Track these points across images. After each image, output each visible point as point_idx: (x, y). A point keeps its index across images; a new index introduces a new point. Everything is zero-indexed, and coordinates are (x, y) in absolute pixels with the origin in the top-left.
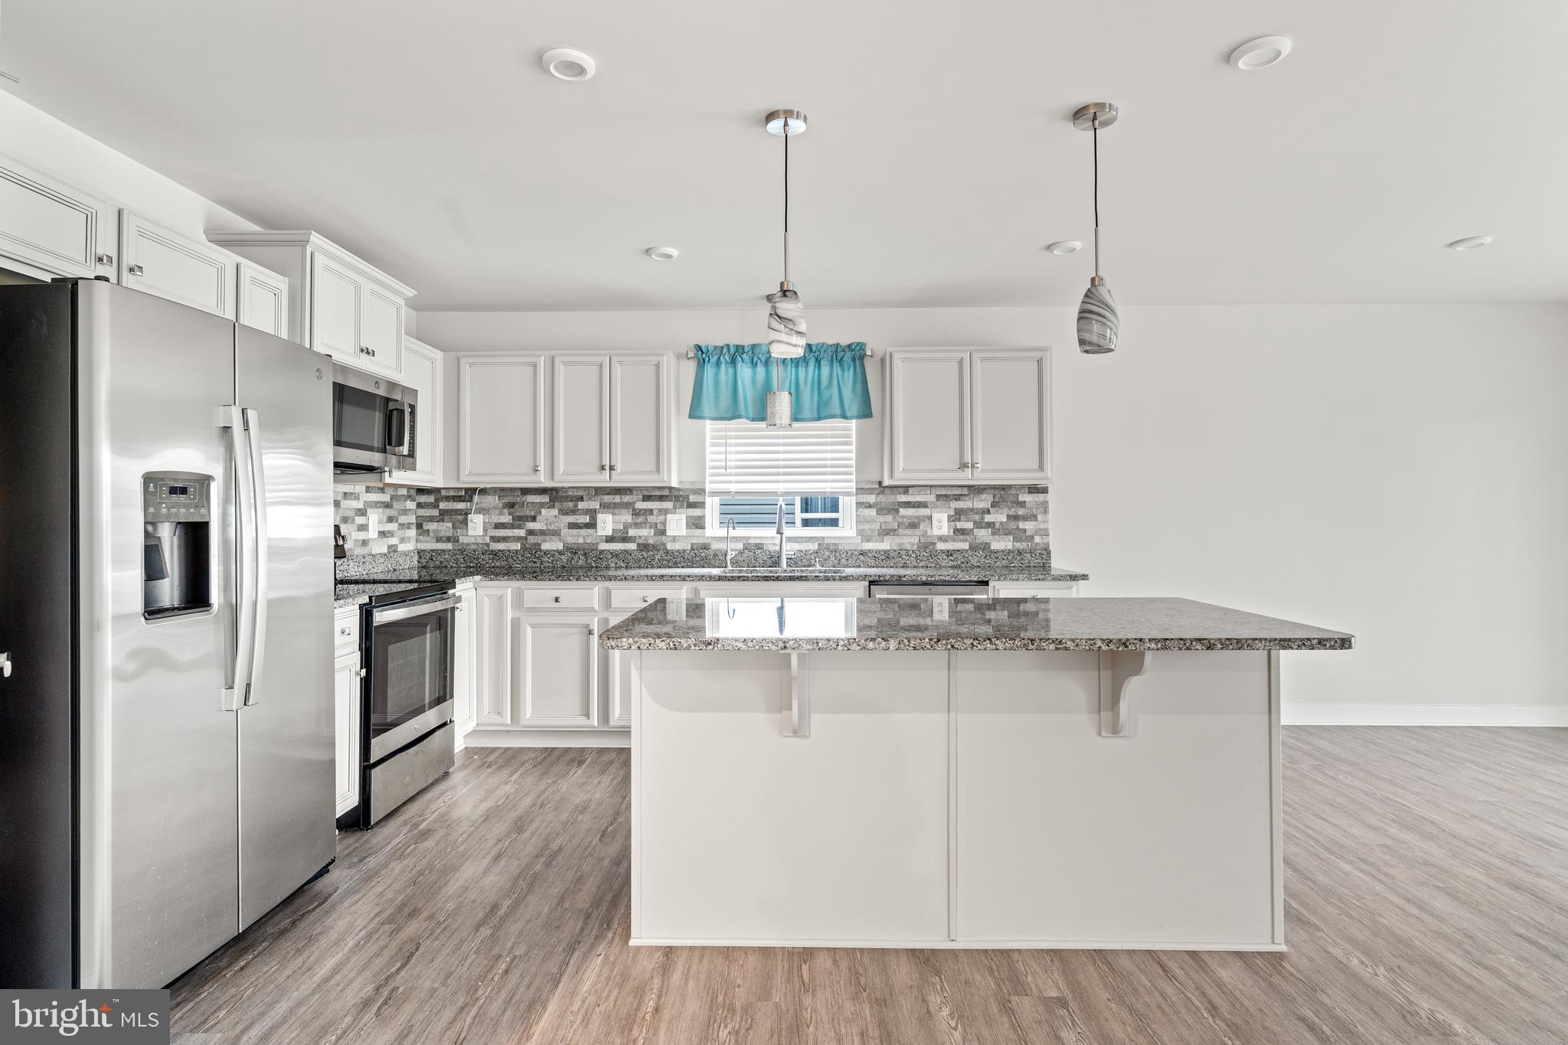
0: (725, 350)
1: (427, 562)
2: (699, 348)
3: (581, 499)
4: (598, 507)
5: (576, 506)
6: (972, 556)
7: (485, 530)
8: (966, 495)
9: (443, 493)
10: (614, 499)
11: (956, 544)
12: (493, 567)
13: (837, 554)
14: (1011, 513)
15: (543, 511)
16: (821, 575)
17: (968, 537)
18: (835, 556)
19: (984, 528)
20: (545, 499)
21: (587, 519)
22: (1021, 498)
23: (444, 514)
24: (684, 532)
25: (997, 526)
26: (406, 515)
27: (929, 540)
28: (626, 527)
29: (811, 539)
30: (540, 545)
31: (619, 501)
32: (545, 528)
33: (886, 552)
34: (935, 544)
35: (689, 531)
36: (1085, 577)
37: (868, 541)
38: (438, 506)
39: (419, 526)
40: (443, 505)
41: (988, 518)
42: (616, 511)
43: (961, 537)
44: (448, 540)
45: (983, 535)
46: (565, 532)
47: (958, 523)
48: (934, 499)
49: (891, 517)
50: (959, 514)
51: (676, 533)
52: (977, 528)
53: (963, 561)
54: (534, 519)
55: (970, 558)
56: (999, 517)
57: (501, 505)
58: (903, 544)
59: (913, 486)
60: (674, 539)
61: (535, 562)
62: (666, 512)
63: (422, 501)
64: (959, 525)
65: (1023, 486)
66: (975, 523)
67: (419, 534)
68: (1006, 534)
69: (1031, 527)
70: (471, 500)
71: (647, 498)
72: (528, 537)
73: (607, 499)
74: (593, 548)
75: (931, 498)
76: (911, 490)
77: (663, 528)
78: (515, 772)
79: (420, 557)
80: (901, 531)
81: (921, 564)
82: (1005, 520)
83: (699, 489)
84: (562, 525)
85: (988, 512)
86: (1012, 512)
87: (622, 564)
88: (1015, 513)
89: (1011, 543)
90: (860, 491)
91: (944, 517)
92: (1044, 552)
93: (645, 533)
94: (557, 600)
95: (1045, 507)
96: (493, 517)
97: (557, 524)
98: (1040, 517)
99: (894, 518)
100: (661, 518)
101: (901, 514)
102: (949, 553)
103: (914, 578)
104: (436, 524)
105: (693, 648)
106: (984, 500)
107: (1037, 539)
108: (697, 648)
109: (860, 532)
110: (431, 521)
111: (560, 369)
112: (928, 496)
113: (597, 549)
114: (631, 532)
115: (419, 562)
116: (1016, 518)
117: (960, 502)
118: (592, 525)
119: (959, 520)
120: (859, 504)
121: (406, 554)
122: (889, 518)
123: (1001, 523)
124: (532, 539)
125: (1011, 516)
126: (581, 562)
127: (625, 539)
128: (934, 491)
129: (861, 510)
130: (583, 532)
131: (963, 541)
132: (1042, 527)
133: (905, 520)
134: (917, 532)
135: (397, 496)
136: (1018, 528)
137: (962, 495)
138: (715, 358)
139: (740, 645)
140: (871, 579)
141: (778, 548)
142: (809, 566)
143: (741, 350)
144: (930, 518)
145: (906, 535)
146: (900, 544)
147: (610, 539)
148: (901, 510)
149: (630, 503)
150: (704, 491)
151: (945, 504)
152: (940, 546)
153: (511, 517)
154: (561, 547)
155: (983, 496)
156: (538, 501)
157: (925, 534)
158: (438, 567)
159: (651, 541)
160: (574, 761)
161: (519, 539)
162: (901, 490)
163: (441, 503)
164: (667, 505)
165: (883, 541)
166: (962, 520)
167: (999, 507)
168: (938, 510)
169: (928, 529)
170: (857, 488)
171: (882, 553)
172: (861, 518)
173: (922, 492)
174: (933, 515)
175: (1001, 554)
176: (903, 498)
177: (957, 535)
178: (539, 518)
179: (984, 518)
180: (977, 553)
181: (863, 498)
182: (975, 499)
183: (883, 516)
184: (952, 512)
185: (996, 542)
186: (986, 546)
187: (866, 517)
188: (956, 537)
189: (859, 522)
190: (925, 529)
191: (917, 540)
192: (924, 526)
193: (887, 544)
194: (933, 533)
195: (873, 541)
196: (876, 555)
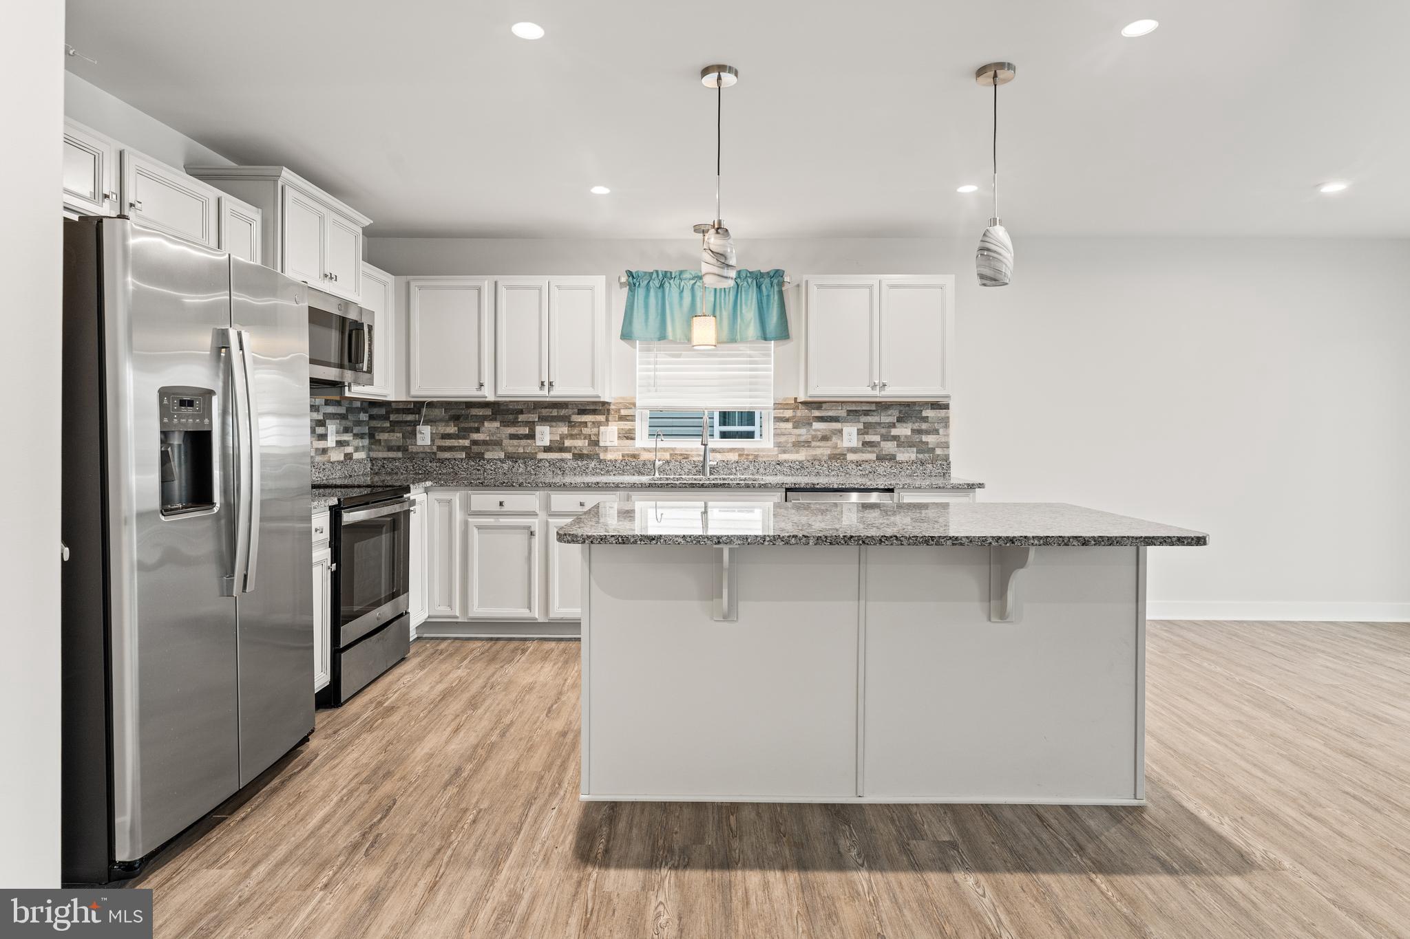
0: (655, 275)
1: (379, 470)
2: (630, 274)
3: (521, 412)
4: (537, 420)
5: (517, 418)
7: (432, 440)
8: (874, 411)
9: (394, 406)
10: (551, 413)
11: (864, 455)
12: (440, 474)
13: (756, 464)
14: (915, 428)
15: (486, 424)
16: (741, 482)
17: (875, 449)
18: (755, 466)
19: (890, 441)
20: (488, 412)
21: (526, 430)
22: (924, 414)
23: (395, 424)
24: (616, 442)
25: (902, 440)
26: (360, 426)
27: (838, 451)
28: (563, 437)
29: (732, 450)
30: (483, 454)
31: (556, 414)
32: (488, 439)
33: (800, 462)
34: (845, 455)
35: (621, 441)
36: (981, 486)
37: (784, 452)
38: (389, 417)
39: (371, 436)
40: (393, 417)
41: (894, 432)
42: (554, 424)
43: (869, 449)
44: (398, 449)
45: (889, 447)
46: (506, 442)
47: (866, 436)
48: (845, 415)
49: (805, 430)
50: (867, 428)
51: (608, 444)
52: (884, 440)
53: (871, 470)
54: (477, 430)
55: (877, 468)
56: (904, 431)
57: (447, 417)
58: (816, 455)
59: (825, 402)
60: (606, 449)
61: (478, 470)
62: (598, 424)
63: (374, 413)
64: (868, 438)
65: (927, 403)
66: (882, 436)
67: (370, 444)
68: (911, 447)
69: (933, 440)
70: (419, 412)
71: (582, 412)
72: (472, 447)
73: (545, 412)
74: (532, 457)
75: (843, 413)
76: (824, 406)
77: (596, 439)
78: (465, 659)
79: (373, 465)
80: (813, 444)
81: (833, 473)
82: (909, 434)
83: (630, 404)
84: (504, 436)
85: (893, 426)
86: (916, 426)
87: (559, 472)
88: (918, 428)
89: (915, 455)
90: (778, 406)
91: (853, 430)
92: (945, 463)
93: (580, 443)
94: (501, 504)
95: (945, 422)
96: (440, 428)
97: (498, 435)
98: (941, 431)
99: (808, 431)
100: (595, 430)
101: (813, 428)
102: (858, 464)
103: (826, 485)
104: (387, 434)
105: (639, 542)
106: (891, 416)
107: (938, 451)
108: (643, 543)
109: (778, 445)
110: (382, 432)
111: (502, 291)
112: (840, 411)
113: (535, 458)
114: (568, 443)
115: (371, 469)
116: (920, 432)
117: (868, 417)
118: (531, 436)
119: (867, 434)
120: (777, 419)
121: (360, 461)
122: (803, 431)
123: (906, 436)
124: (475, 449)
125: (915, 430)
126: (521, 470)
127: (562, 449)
128: (844, 407)
129: (778, 424)
130: (523, 442)
131: (870, 452)
132: (943, 440)
133: (819, 433)
134: (829, 444)
135: (352, 408)
136: (921, 441)
137: (870, 410)
138: (646, 282)
139: (680, 540)
140: (787, 486)
141: (702, 459)
142: (731, 474)
143: (669, 275)
144: (841, 431)
145: (819, 447)
146: (813, 455)
147: (547, 449)
148: (814, 423)
149: (566, 416)
150: (634, 404)
151: (855, 419)
152: (850, 457)
153: (456, 428)
154: (502, 455)
155: (890, 412)
156: (481, 414)
157: (836, 447)
158: (390, 474)
159: (585, 452)
160: (517, 650)
161: (463, 448)
162: (815, 405)
163: (391, 416)
164: (601, 418)
165: (797, 452)
166: (870, 433)
167: (904, 422)
168: (848, 424)
169: (839, 442)
170: (774, 404)
171: (797, 463)
172: (779, 431)
173: (834, 408)
174: (844, 429)
175: (906, 464)
176: (817, 413)
177: (865, 447)
178: (482, 429)
179: (890, 432)
180: (883, 464)
181: (780, 413)
182: (882, 414)
183: (798, 430)
184: (861, 426)
185: (901, 454)
186: (892, 458)
187: (783, 430)
188: (865, 448)
189: (776, 435)
190: (836, 441)
191: (828, 452)
192: (834, 439)
193: (801, 455)
194: (844, 446)
195: (789, 453)
196: (792, 465)
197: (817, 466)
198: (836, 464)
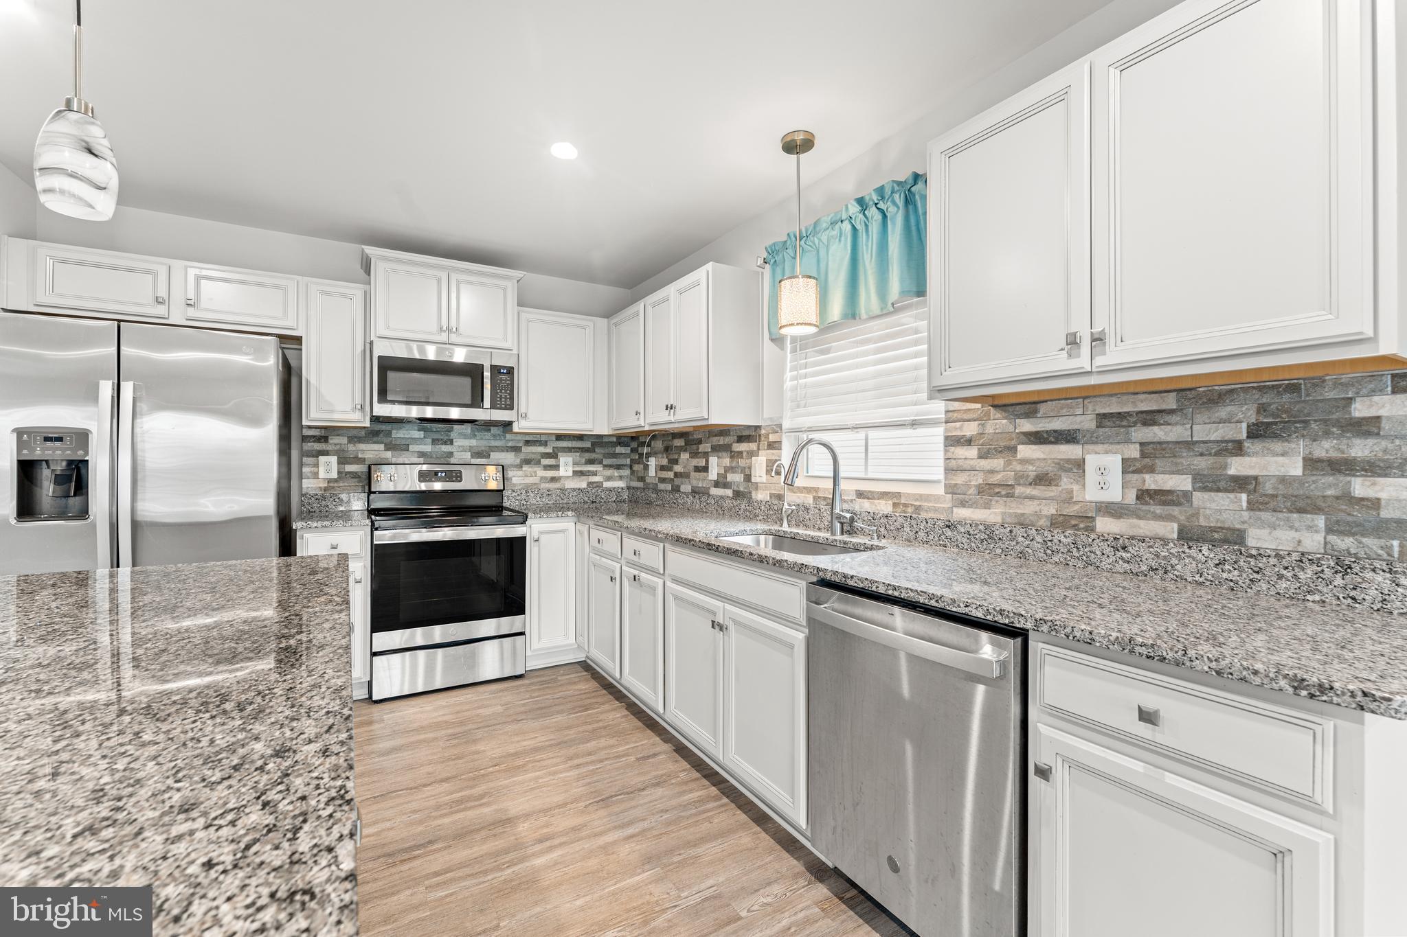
1: (632, 498)
3: (703, 440)
4: (712, 449)
5: (698, 449)
6: (1179, 557)
7: (656, 472)
8: (1171, 412)
10: (721, 440)
11: (1142, 523)
12: (657, 505)
14: (1320, 454)
15: (682, 454)
17: (1175, 511)
19: (1226, 490)
20: (682, 442)
21: (702, 463)
24: (764, 479)
25: (1268, 488)
27: (1073, 510)
28: (726, 470)
30: (680, 488)
31: (724, 443)
32: (683, 471)
33: (987, 527)
34: (1093, 519)
35: (769, 477)
37: (963, 504)
38: (638, 450)
41: (1237, 466)
42: (720, 454)
43: (1158, 510)
44: (642, 479)
45: (1221, 508)
46: (692, 475)
47: (1147, 477)
48: (1093, 425)
49: (1003, 461)
50: (1151, 455)
51: (758, 479)
52: (1205, 489)
53: (1151, 565)
54: (677, 462)
55: (1174, 561)
56: (1272, 463)
57: (663, 449)
58: (1022, 515)
60: (756, 486)
62: (751, 454)
63: (633, 446)
64: (1152, 481)
66: (1199, 477)
68: (1301, 511)
71: (740, 439)
73: (716, 440)
75: (1086, 421)
76: (1043, 408)
77: (749, 473)
79: (629, 493)
80: (1019, 490)
81: (1055, 559)
82: (1297, 472)
83: (778, 424)
84: (691, 468)
85: (1237, 448)
86: (1325, 450)
89: (1318, 537)
90: (952, 415)
91: (1113, 462)
93: (738, 479)
94: (601, 541)
96: (659, 460)
97: (688, 467)
99: (1008, 463)
100: (748, 461)
101: (1019, 457)
102: (1119, 544)
106: (1228, 421)
109: (951, 489)
110: (635, 463)
112: (1079, 419)
114: (729, 477)
115: (628, 497)
116: (1333, 467)
117: (1156, 429)
118: (705, 469)
119: (1151, 470)
120: (952, 441)
121: (609, 490)
122: (997, 463)
124: (676, 482)
125: (1319, 460)
126: (697, 505)
127: (725, 484)
128: (1090, 407)
129: (952, 449)
130: (702, 475)
131: (1162, 518)
133: (1031, 468)
134: (1052, 491)
135: (602, 442)
137: (1164, 411)
144: (1080, 464)
145: (1031, 498)
146: (1016, 515)
147: (715, 484)
148: (1020, 447)
149: (729, 445)
150: (781, 426)
151: (1117, 434)
152: (1105, 525)
153: (667, 460)
154: (690, 488)
155: (1223, 412)
156: (679, 444)
157: (1069, 500)
158: (636, 502)
159: (741, 489)
161: (670, 481)
163: (639, 448)
164: (753, 446)
165: (987, 506)
166: (1158, 469)
167: (1275, 436)
168: (1099, 447)
169: (1075, 488)
170: (947, 412)
171: (981, 527)
172: (953, 463)
173: (1064, 412)
174: (1088, 458)
175: (1273, 561)
176: (1027, 426)
177: (1147, 504)
178: (680, 461)
179: (1225, 467)
180: (1193, 552)
181: (956, 429)
182: (1199, 418)
183: (989, 460)
184: (1134, 452)
185: (1266, 531)
186: (1235, 538)
187: (961, 462)
188: (1145, 508)
189: (949, 471)
190: (1069, 486)
191: (1051, 510)
192: (1066, 482)
193: (993, 514)
194: (1088, 498)
195: (971, 506)
196: (972, 532)
197: (1020, 539)
198: (1062, 539)
